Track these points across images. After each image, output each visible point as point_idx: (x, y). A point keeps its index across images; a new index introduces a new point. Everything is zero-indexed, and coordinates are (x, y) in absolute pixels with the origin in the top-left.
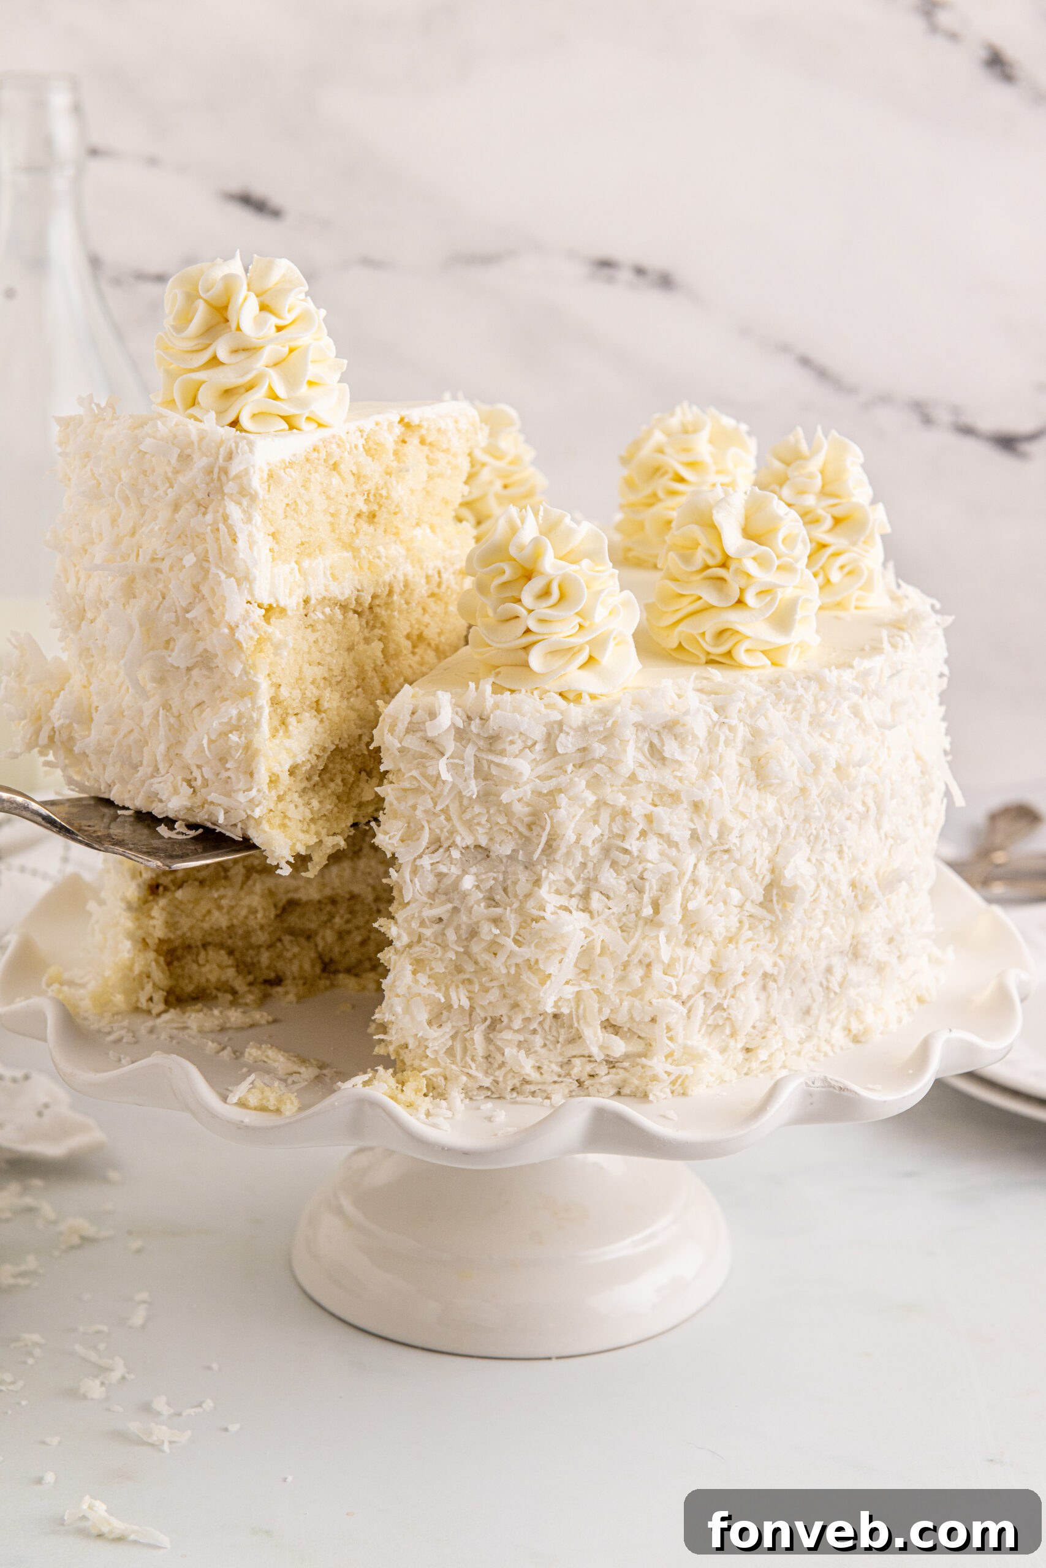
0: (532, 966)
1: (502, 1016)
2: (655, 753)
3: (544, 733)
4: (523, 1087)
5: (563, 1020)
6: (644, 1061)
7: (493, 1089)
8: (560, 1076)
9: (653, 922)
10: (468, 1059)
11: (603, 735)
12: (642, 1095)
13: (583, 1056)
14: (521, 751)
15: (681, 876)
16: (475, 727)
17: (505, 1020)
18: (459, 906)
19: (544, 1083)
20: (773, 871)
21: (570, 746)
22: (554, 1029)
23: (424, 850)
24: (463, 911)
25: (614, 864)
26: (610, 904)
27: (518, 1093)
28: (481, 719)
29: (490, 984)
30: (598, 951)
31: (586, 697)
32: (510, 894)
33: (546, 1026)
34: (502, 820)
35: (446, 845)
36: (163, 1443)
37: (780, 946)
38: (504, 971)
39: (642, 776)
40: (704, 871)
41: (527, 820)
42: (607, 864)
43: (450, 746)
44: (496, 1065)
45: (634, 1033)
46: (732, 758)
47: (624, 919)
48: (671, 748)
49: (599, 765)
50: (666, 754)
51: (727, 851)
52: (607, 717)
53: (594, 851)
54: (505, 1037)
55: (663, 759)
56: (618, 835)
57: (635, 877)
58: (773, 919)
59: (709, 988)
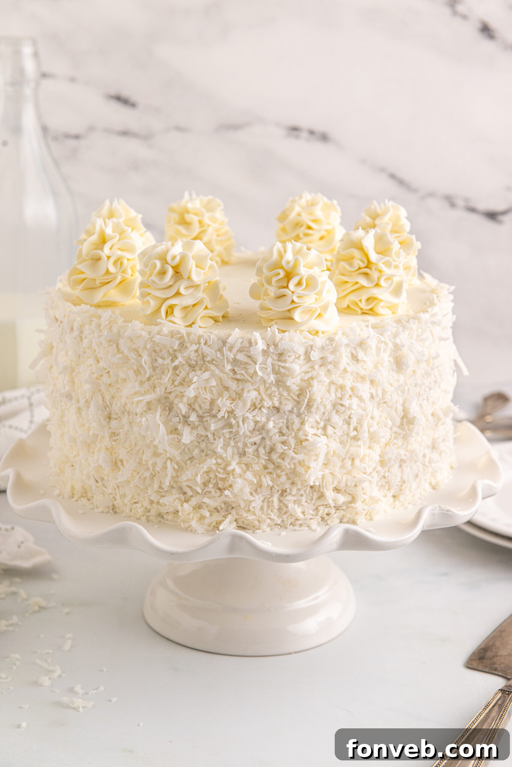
0: (301, 463)
1: (286, 489)
2: (355, 358)
3: (304, 351)
4: (296, 523)
5: (315, 488)
6: (352, 505)
7: (281, 525)
8: (313, 515)
9: (356, 438)
10: (269, 511)
11: (331, 350)
12: (352, 522)
13: (323, 505)
14: (293, 360)
15: (367, 415)
16: (272, 349)
17: (288, 491)
18: (265, 437)
19: (306, 519)
20: (404, 411)
21: (317, 357)
22: (311, 493)
23: (248, 410)
24: (267, 439)
25: (337, 412)
26: (336, 431)
27: (293, 525)
28: (274, 345)
29: (281, 474)
30: (332, 454)
31: (320, 332)
32: (290, 429)
33: (307, 492)
34: (285, 394)
35: (259, 407)
36: (79, 708)
37: (407, 446)
38: (288, 467)
39: (349, 369)
40: (376, 413)
41: (297, 393)
42: (334, 412)
43: (260, 359)
44: (283, 513)
45: (347, 492)
46: (386, 358)
47: (342, 438)
48: (361, 355)
49: (330, 365)
50: (360, 358)
51: (384, 403)
52: (332, 342)
53: (329, 407)
54: (289, 499)
55: (357, 360)
56: (339, 398)
57: (347, 417)
58: (405, 433)
59: (379, 468)
